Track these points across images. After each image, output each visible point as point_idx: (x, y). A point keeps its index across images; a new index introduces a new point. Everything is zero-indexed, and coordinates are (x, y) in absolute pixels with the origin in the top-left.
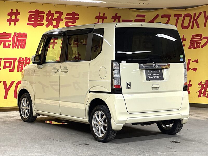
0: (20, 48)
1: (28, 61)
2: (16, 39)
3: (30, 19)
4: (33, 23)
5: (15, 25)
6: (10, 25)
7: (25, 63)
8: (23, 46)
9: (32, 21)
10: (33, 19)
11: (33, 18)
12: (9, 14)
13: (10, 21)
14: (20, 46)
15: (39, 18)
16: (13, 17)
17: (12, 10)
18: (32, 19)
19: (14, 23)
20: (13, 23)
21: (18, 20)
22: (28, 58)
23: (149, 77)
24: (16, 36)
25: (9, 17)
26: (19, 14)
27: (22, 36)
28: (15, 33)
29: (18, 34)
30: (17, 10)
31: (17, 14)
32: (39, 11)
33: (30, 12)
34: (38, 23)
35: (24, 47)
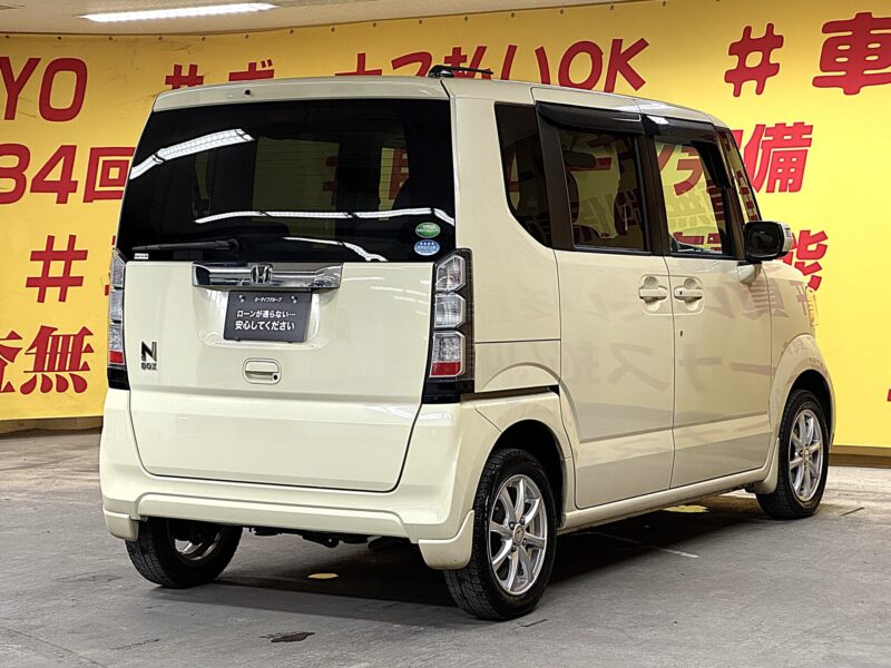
0: (780, 190)
1: (812, 247)
2: (760, 151)
3: (827, 60)
4: (843, 73)
5: (759, 91)
6: (737, 93)
7: (798, 257)
8: (790, 181)
9: (840, 67)
10: (845, 59)
11: (843, 53)
12: (734, 49)
13: (736, 78)
14: (778, 182)
15: (873, 52)
16: (754, 59)
17: (748, 30)
18: (839, 60)
19: (753, 84)
20: (749, 86)
21: (775, 69)
22: (812, 234)
23: (239, 325)
24: (764, 138)
25: (733, 63)
26: (778, 42)
27: (789, 137)
28: (760, 129)
29: (770, 131)
30: (770, 27)
31: (772, 41)
32: (874, 16)
33: (827, 28)
34: (866, 72)
35: (796, 187)
